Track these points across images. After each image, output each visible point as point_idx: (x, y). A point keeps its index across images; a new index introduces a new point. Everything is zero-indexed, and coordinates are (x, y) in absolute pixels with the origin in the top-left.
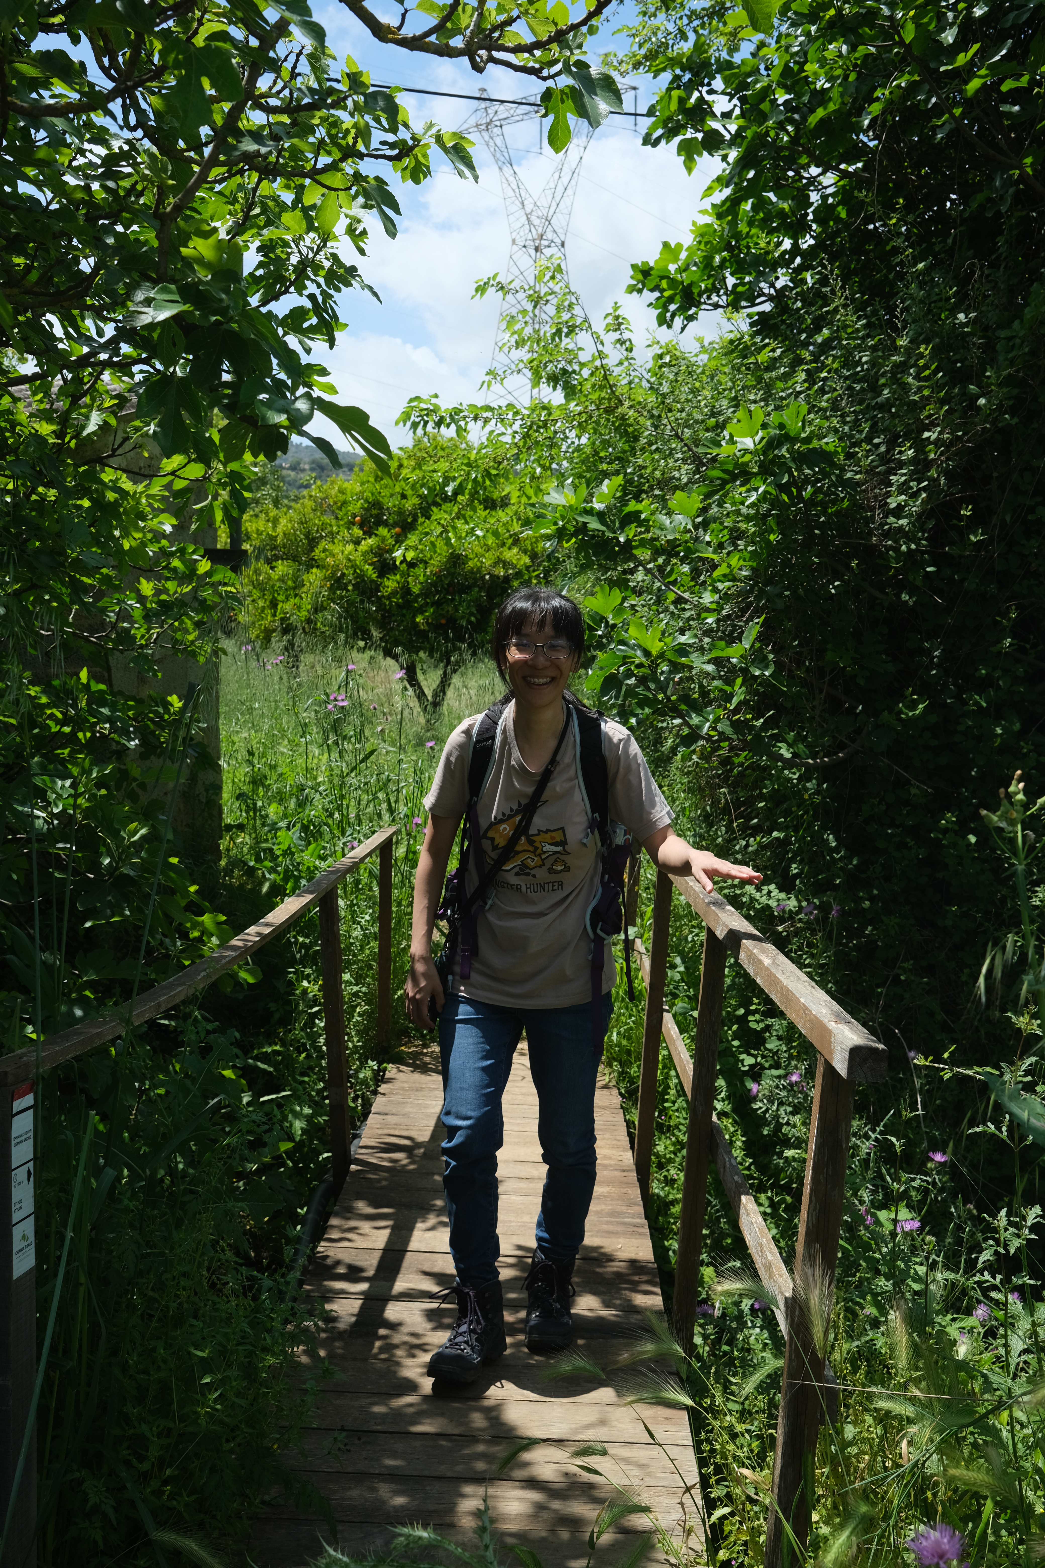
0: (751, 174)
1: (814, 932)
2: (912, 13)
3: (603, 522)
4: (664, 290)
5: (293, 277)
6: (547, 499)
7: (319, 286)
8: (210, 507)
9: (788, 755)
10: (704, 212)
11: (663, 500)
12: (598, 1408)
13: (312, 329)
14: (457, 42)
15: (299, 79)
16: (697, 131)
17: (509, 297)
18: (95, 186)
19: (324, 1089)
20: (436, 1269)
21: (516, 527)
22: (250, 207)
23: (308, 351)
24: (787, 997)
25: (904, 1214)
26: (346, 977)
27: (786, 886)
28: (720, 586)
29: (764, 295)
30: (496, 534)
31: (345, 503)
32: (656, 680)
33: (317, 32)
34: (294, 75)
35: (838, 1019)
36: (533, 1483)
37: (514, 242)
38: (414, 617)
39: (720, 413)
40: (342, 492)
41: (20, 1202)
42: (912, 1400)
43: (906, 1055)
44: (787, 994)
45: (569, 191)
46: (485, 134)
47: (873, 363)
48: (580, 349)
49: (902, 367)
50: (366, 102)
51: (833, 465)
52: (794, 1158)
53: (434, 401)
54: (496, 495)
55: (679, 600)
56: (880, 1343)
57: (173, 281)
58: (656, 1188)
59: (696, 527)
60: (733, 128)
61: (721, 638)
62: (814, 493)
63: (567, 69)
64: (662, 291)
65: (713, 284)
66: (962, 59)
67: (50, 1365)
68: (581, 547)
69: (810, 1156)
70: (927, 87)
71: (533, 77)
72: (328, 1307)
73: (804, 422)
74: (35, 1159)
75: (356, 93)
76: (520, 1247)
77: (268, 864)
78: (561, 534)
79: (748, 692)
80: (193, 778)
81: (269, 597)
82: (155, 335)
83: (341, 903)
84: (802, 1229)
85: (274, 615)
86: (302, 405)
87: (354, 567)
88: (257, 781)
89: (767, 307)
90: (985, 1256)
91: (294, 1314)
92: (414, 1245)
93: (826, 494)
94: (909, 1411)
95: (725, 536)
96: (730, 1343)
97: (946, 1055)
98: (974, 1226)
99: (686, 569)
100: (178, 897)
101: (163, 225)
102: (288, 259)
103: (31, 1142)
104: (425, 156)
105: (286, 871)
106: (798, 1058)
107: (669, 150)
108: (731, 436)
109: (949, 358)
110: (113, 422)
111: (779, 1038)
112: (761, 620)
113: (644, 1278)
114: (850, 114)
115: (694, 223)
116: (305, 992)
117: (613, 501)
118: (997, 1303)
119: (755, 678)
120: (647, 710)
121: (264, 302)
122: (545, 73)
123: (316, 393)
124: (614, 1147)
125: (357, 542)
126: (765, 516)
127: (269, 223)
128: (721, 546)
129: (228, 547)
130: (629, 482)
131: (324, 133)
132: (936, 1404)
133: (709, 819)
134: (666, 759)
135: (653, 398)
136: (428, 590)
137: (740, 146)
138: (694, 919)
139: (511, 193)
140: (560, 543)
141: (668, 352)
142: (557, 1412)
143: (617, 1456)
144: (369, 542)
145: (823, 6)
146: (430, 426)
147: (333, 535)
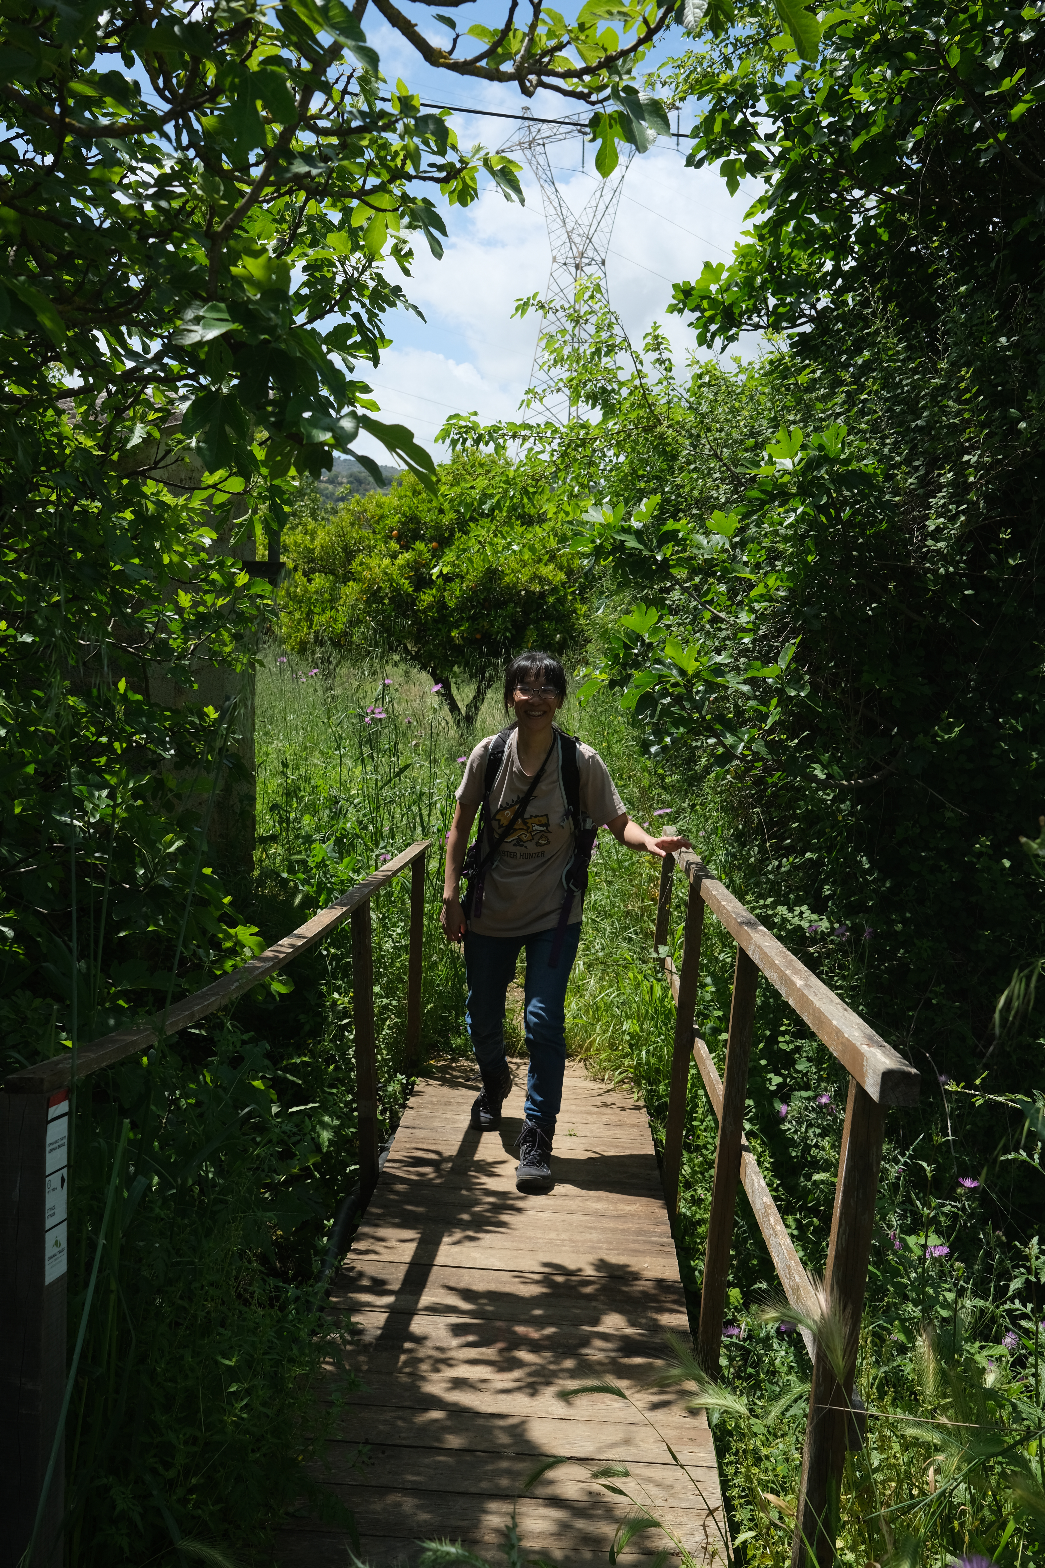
0: (794, 196)
1: (845, 954)
2: (957, 38)
3: (640, 540)
4: (704, 310)
5: (338, 297)
6: (585, 517)
7: (363, 305)
8: (251, 521)
9: (822, 776)
10: (746, 233)
11: (700, 520)
12: (623, 1427)
13: (356, 347)
14: (507, 67)
16: (740, 152)
17: (550, 316)
18: (148, 206)
19: (353, 1101)
20: (462, 1285)
21: (553, 543)
22: (297, 225)
23: (351, 369)
24: (819, 1019)
25: (934, 1240)
26: (377, 989)
27: (818, 907)
28: (757, 606)
29: (805, 316)
30: (532, 549)
31: (382, 517)
32: (691, 700)
33: (371, 58)
34: (344, 96)
35: (871, 1042)
36: (556, 1502)
37: (554, 259)
38: (449, 631)
39: (759, 433)
40: (380, 506)
41: (53, 1208)
42: (939, 1427)
43: (936, 1079)
44: (820, 1016)
45: (611, 210)
46: (527, 152)
47: (914, 386)
48: (620, 368)
49: (943, 390)
50: (416, 125)
51: (872, 487)
52: (822, 1182)
53: (473, 418)
54: (533, 511)
55: (715, 620)
56: (908, 1369)
57: (222, 300)
58: (683, 1208)
59: (734, 546)
60: (777, 150)
61: (757, 659)
62: (853, 514)
63: (615, 94)
64: (703, 311)
65: (754, 305)
66: (1007, 84)
67: (79, 1372)
68: (619, 564)
69: (840, 1182)
70: (971, 111)
71: (582, 102)
72: (354, 1319)
73: (843, 443)
74: (68, 1166)
75: (407, 116)
76: (546, 1265)
77: (302, 876)
78: (598, 552)
79: (783, 713)
80: (228, 789)
81: (305, 609)
82: (203, 353)
83: (373, 915)
84: (831, 1252)
85: (310, 627)
86: (347, 424)
87: (391, 580)
88: (291, 792)
89: (808, 328)
90: (1016, 1285)
91: (321, 1326)
92: (440, 1259)
93: (864, 516)
94: (935, 1438)
95: (762, 556)
96: (755, 1365)
97: (978, 1082)
98: (1003, 1253)
99: (723, 588)
100: (212, 908)
101: (214, 244)
102: (334, 278)
103: (65, 1149)
104: (473, 179)
105: (320, 883)
106: (828, 1080)
107: (712, 170)
108: (771, 457)
109: (990, 381)
110: (157, 434)
111: (809, 1059)
112: (797, 640)
113: (673, 1297)
114: (893, 137)
115: (737, 244)
116: (334, 1003)
117: (651, 520)
118: (1027, 1332)
119: (791, 698)
120: (682, 730)
121: (311, 320)
122: (594, 98)
123: (360, 411)
125: (394, 556)
126: (803, 537)
127: (315, 243)
128: (758, 566)
129: (266, 559)
130: (666, 501)
131: (373, 155)
132: (963, 1432)
133: (741, 838)
134: (699, 778)
135: (692, 418)
136: (464, 605)
137: (783, 168)
138: (726, 938)
139: (553, 212)
140: (597, 561)
141: (708, 372)
142: (582, 1430)
143: (639, 1476)
144: (406, 556)
145: (869, 30)
146: (469, 443)
147: (371, 549)
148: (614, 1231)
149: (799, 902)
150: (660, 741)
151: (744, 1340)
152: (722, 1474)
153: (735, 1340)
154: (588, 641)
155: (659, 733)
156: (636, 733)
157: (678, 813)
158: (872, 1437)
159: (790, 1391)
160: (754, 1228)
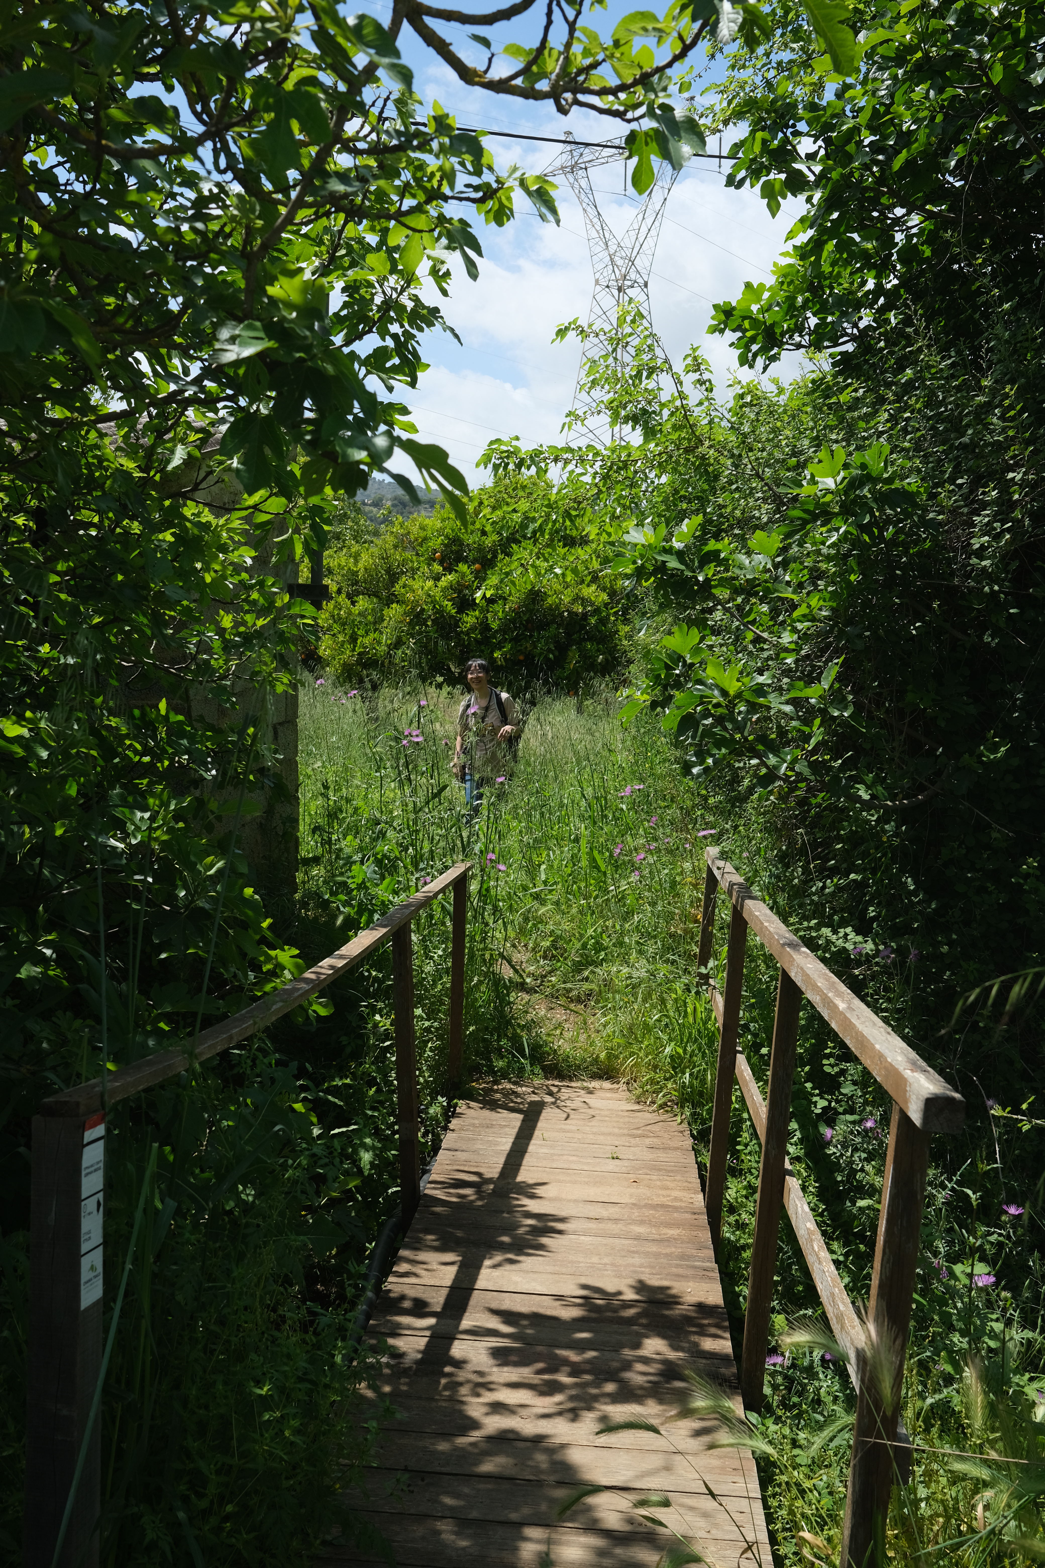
0: (835, 215)
1: (891, 976)
2: (1000, 55)
3: (682, 561)
4: (746, 331)
5: (376, 318)
6: (627, 538)
7: (402, 326)
8: (291, 540)
9: (866, 797)
10: (785, 254)
11: (742, 539)
12: (665, 1456)
13: (395, 369)
14: (543, 85)
15: (387, 124)
16: (780, 172)
17: (590, 339)
18: (185, 227)
19: (394, 1124)
20: (504, 1308)
21: (595, 565)
22: (336, 247)
23: (390, 389)
24: (862, 1043)
25: (981, 1268)
26: (418, 1011)
27: (863, 929)
28: (799, 626)
29: (847, 334)
30: (575, 571)
31: (425, 539)
32: (733, 720)
33: (406, 76)
34: (381, 119)
35: (915, 1067)
36: (596, 1531)
37: (597, 282)
38: (492, 653)
39: (801, 453)
40: (423, 528)
41: (89, 1232)
42: (987, 1463)
43: (983, 1105)
44: (862, 1040)
45: (653, 232)
46: (570, 176)
47: (958, 404)
48: (661, 389)
49: (987, 408)
50: (451, 144)
51: (915, 505)
52: (867, 1208)
53: (514, 443)
54: (574, 533)
55: (758, 640)
56: (956, 1399)
57: (258, 318)
58: (727, 1232)
59: (776, 566)
60: (817, 169)
61: (799, 679)
62: (896, 533)
63: (651, 112)
64: (744, 331)
65: (796, 324)
68: (660, 585)
69: (884, 1207)
70: (1015, 127)
71: (618, 120)
72: (393, 1343)
73: (886, 462)
74: (105, 1189)
75: (442, 135)
76: (587, 1288)
77: (343, 897)
78: (640, 573)
79: (826, 733)
80: (269, 812)
81: (349, 631)
82: (241, 371)
83: (414, 937)
84: (875, 1282)
85: (354, 650)
86: (381, 442)
87: (434, 602)
88: (333, 815)
89: (850, 347)
92: (481, 1283)
93: (908, 535)
94: (984, 1474)
95: (805, 576)
96: (800, 1394)
97: (1024, 1106)
99: (765, 608)
100: (251, 932)
101: (249, 264)
102: (372, 300)
103: (101, 1173)
104: (509, 199)
105: (360, 904)
106: (873, 1104)
107: (752, 192)
108: (813, 476)
109: (1035, 398)
110: (197, 456)
111: (855, 1083)
112: (840, 660)
113: (714, 1322)
114: (936, 155)
115: (776, 265)
116: (376, 1025)
117: (692, 540)
119: (834, 718)
120: (724, 751)
121: (348, 342)
122: (629, 115)
123: (397, 431)
124: (684, 1189)
125: (437, 578)
126: (846, 556)
127: (353, 264)
128: (801, 586)
129: (310, 582)
130: (708, 522)
131: (409, 176)
132: (1013, 1468)
133: (785, 860)
134: (744, 798)
135: (733, 438)
136: (507, 626)
137: (825, 187)
138: (769, 959)
139: (595, 235)
140: (639, 582)
141: (750, 392)
142: (623, 1459)
143: (682, 1505)
144: (450, 578)
145: (910, 49)
146: (511, 467)
147: (414, 571)
148: (657, 1255)
149: (843, 924)
150: (702, 762)
151: (789, 1368)
152: (766, 1506)
153: (778, 1368)
154: (630, 662)
155: (701, 755)
156: (678, 753)
157: (721, 834)
158: (919, 1470)
159: (833, 1421)
160: (798, 1253)
